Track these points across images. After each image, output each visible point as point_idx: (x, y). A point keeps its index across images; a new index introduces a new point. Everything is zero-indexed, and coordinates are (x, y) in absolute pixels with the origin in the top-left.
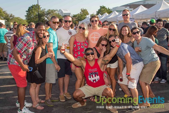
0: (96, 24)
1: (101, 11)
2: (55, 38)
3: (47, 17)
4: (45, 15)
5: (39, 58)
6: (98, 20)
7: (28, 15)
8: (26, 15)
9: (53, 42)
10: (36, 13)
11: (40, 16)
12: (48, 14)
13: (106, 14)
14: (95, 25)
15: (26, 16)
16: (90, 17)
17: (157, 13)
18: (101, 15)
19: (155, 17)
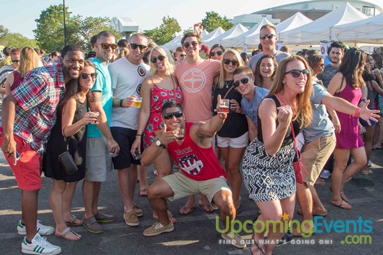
0: (195, 49)
1: (208, 24)
2: (107, 81)
3: (84, 35)
4: (80, 29)
5: (70, 124)
6: (200, 43)
7: (39, 28)
8: (36, 28)
9: (101, 90)
10: (60, 25)
11: (68, 31)
12: (86, 28)
13: (219, 31)
14: (192, 52)
15: (35, 31)
16: (182, 37)
17: (333, 30)
18: (207, 33)
19: (329, 38)
